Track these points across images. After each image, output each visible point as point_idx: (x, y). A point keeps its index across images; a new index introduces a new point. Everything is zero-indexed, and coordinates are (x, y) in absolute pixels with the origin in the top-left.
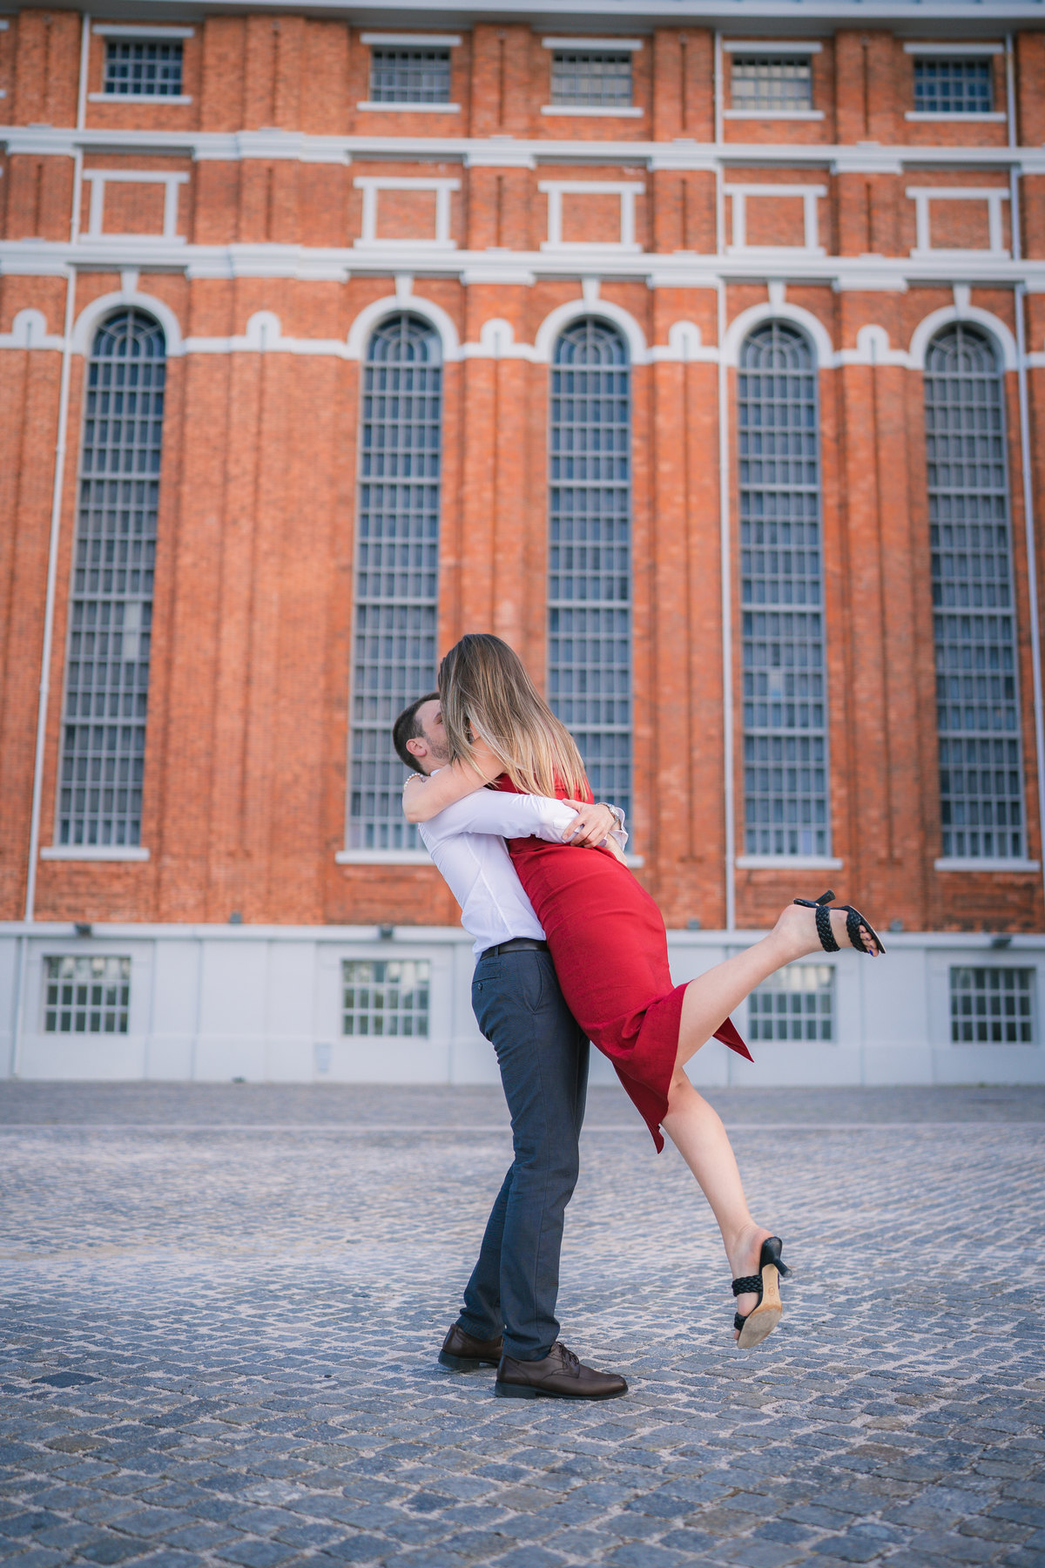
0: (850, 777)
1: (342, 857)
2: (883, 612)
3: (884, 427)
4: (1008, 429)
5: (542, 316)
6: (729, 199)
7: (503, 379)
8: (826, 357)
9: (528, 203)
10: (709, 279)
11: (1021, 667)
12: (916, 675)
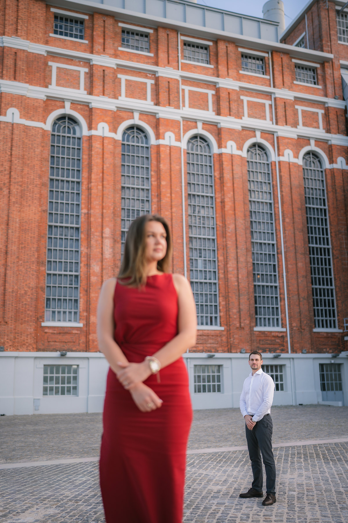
0: (226, 298)
1: (43, 324)
2: (236, 240)
3: (235, 176)
4: (273, 181)
5: (119, 124)
6: (183, 90)
7: (105, 144)
8: (215, 150)
9: (114, 81)
10: (178, 118)
11: (278, 261)
12: (247, 262)
